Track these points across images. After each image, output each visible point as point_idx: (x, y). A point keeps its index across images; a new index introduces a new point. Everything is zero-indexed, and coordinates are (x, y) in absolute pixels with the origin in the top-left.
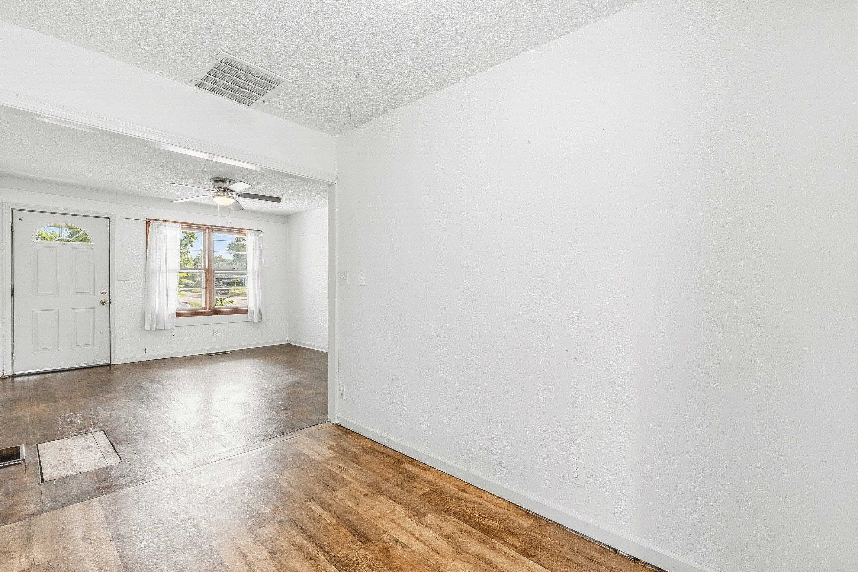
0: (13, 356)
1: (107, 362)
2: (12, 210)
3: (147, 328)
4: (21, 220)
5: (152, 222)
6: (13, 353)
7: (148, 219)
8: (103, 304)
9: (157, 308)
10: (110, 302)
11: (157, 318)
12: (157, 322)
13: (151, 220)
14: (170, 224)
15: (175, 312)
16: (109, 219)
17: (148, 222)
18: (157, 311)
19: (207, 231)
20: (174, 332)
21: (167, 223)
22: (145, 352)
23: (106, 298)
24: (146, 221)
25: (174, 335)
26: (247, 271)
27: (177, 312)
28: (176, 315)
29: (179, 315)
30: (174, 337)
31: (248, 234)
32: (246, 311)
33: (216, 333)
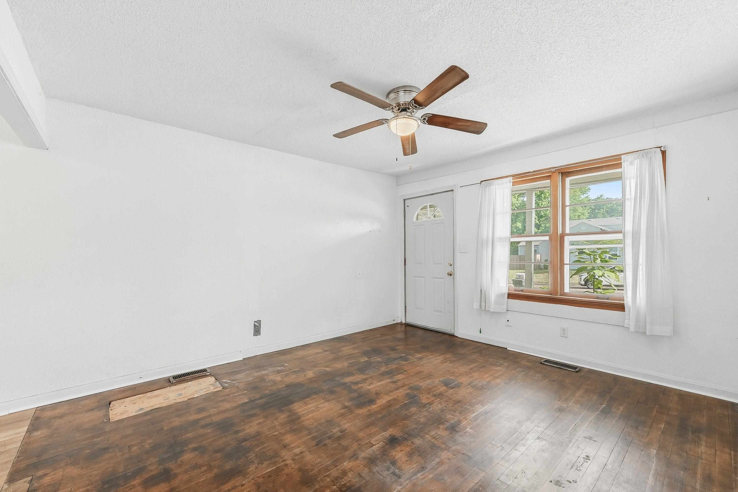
1: (452, 332)
2: (404, 200)
4: (408, 206)
5: (482, 184)
6: (405, 307)
8: (449, 275)
9: (485, 284)
10: (454, 274)
11: (485, 296)
12: (485, 301)
14: (500, 181)
15: (506, 290)
16: (453, 191)
18: (485, 288)
20: (507, 317)
21: (496, 181)
22: (480, 332)
23: (452, 269)
25: (508, 321)
26: (624, 233)
27: (508, 292)
28: (508, 295)
29: (511, 296)
30: (508, 323)
31: (624, 162)
32: (621, 307)
33: (564, 333)
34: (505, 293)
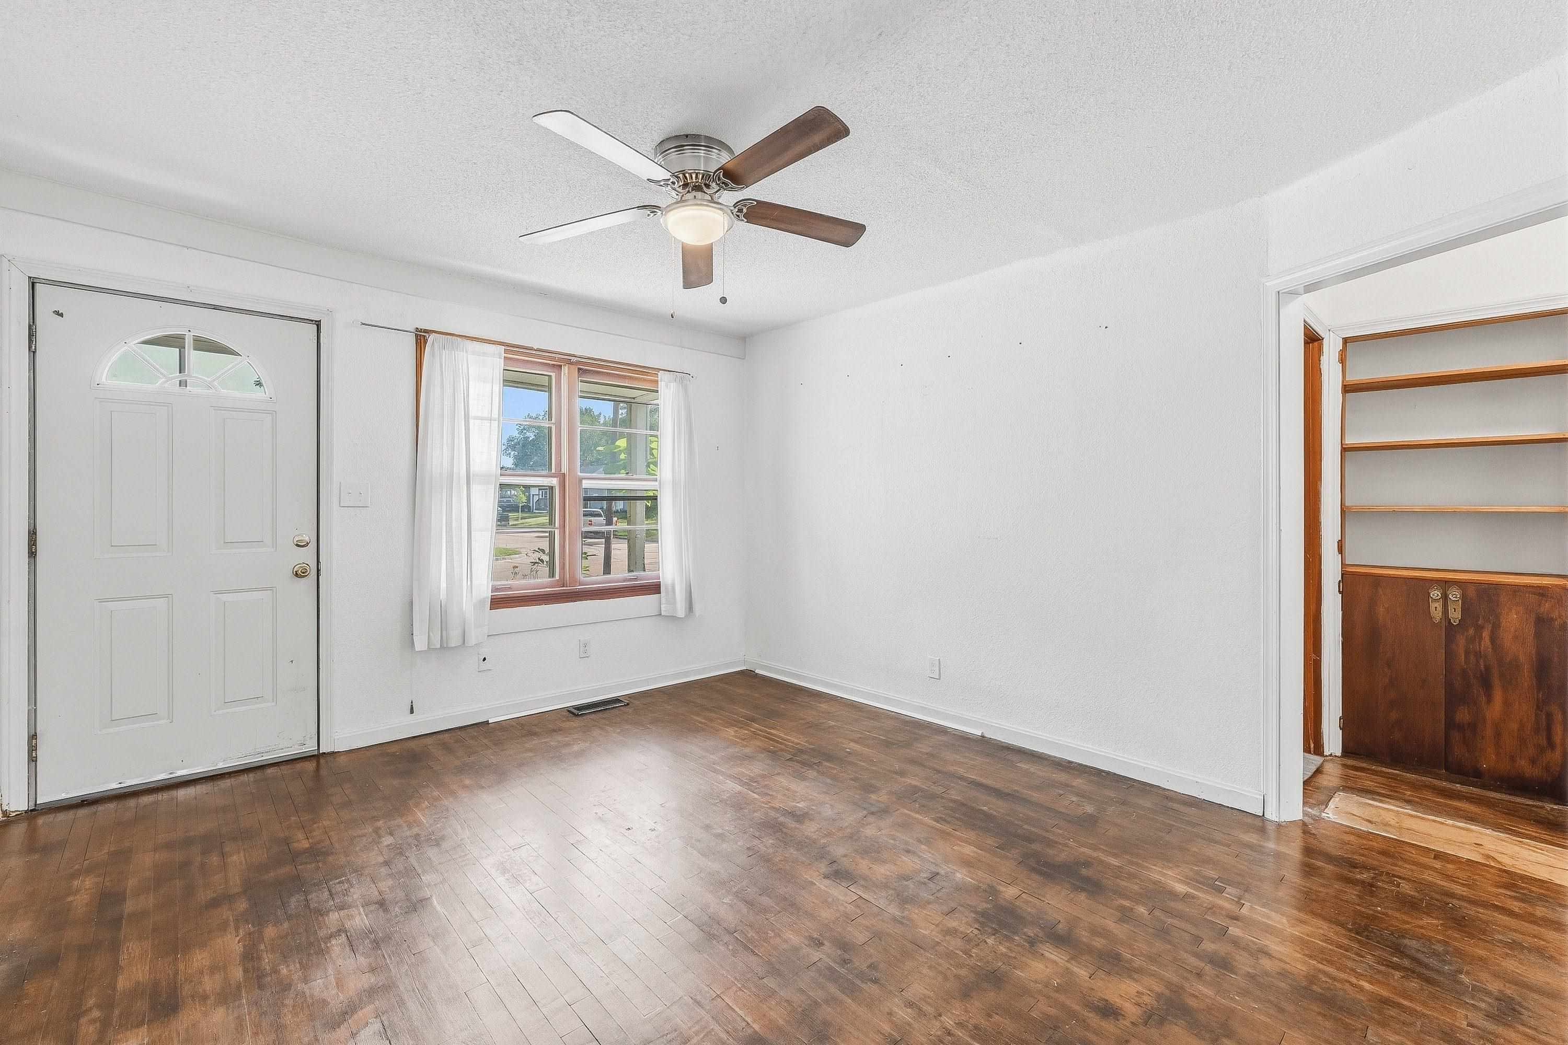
0: (32, 749)
1: (310, 747)
2: (33, 284)
3: (420, 643)
4: (61, 315)
5: (431, 338)
6: (33, 737)
7: (421, 331)
8: (297, 575)
9: (443, 585)
10: (318, 570)
11: (444, 613)
12: (444, 626)
13: (426, 331)
14: (477, 346)
15: (487, 594)
16: (318, 324)
17: (421, 338)
18: (443, 595)
19: (565, 369)
20: (485, 652)
21: (468, 343)
22: (412, 711)
23: (307, 557)
24: (416, 334)
25: (484, 659)
26: (660, 481)
27: (492, 594)
28: (491, 602)
29: (498, 602)
30: (484, 666)
31: (661, 381)
32: (655, 588)
33: (584, 650)
34: (487, 598)
